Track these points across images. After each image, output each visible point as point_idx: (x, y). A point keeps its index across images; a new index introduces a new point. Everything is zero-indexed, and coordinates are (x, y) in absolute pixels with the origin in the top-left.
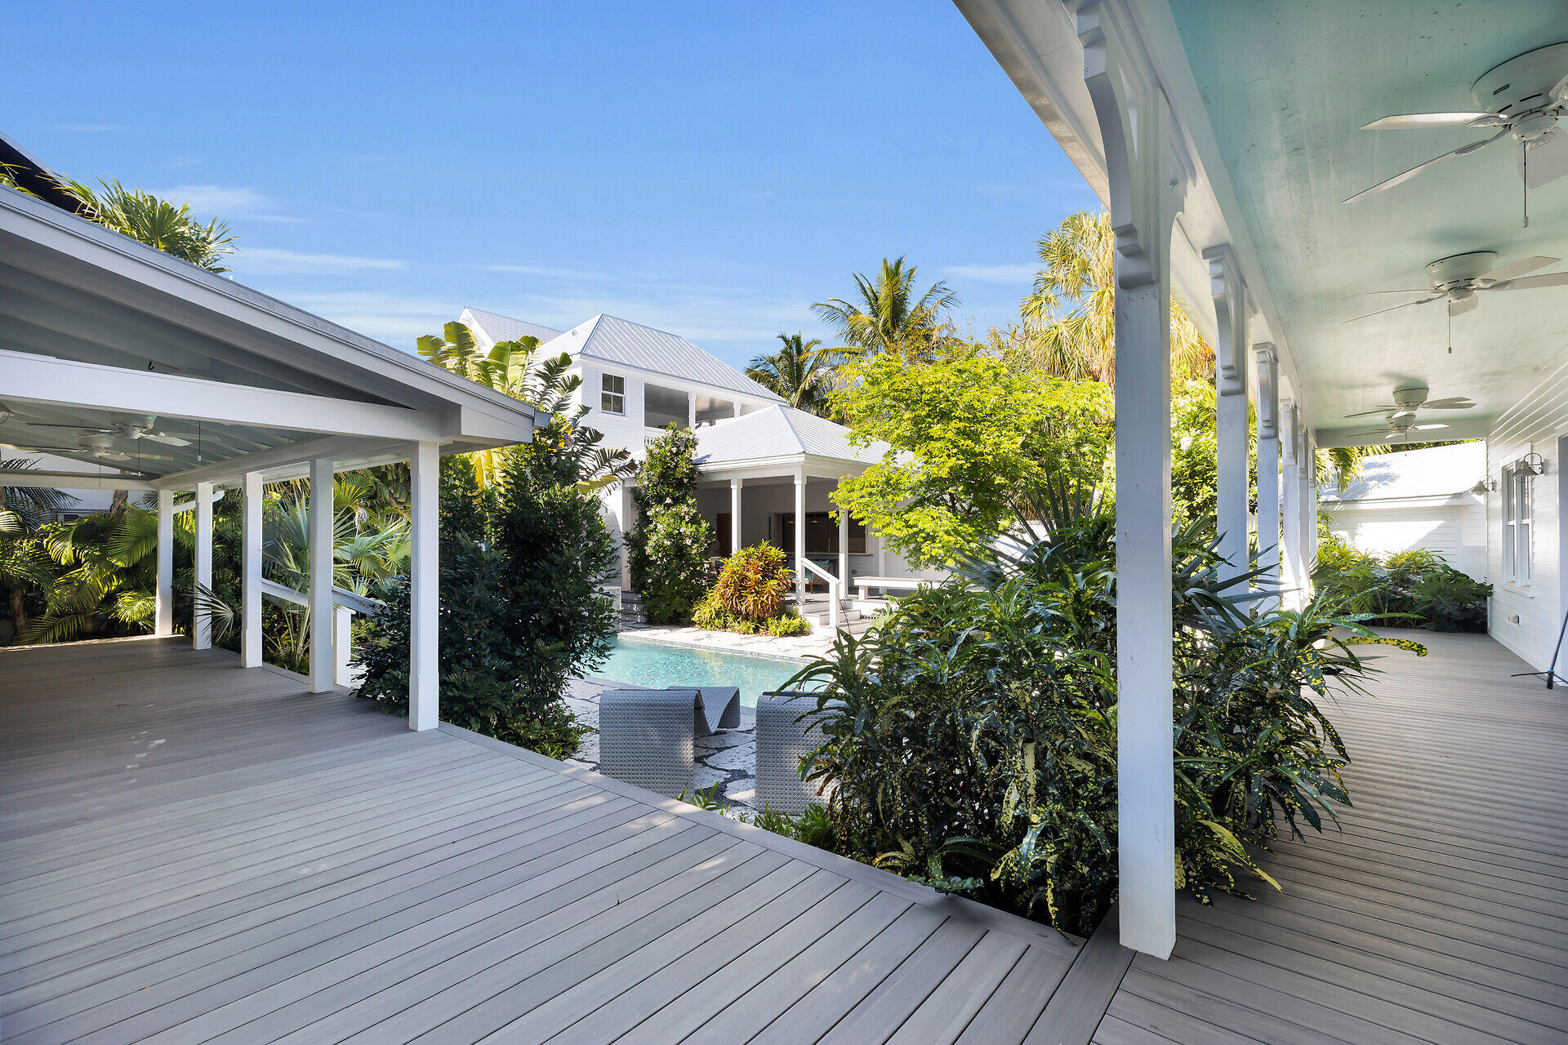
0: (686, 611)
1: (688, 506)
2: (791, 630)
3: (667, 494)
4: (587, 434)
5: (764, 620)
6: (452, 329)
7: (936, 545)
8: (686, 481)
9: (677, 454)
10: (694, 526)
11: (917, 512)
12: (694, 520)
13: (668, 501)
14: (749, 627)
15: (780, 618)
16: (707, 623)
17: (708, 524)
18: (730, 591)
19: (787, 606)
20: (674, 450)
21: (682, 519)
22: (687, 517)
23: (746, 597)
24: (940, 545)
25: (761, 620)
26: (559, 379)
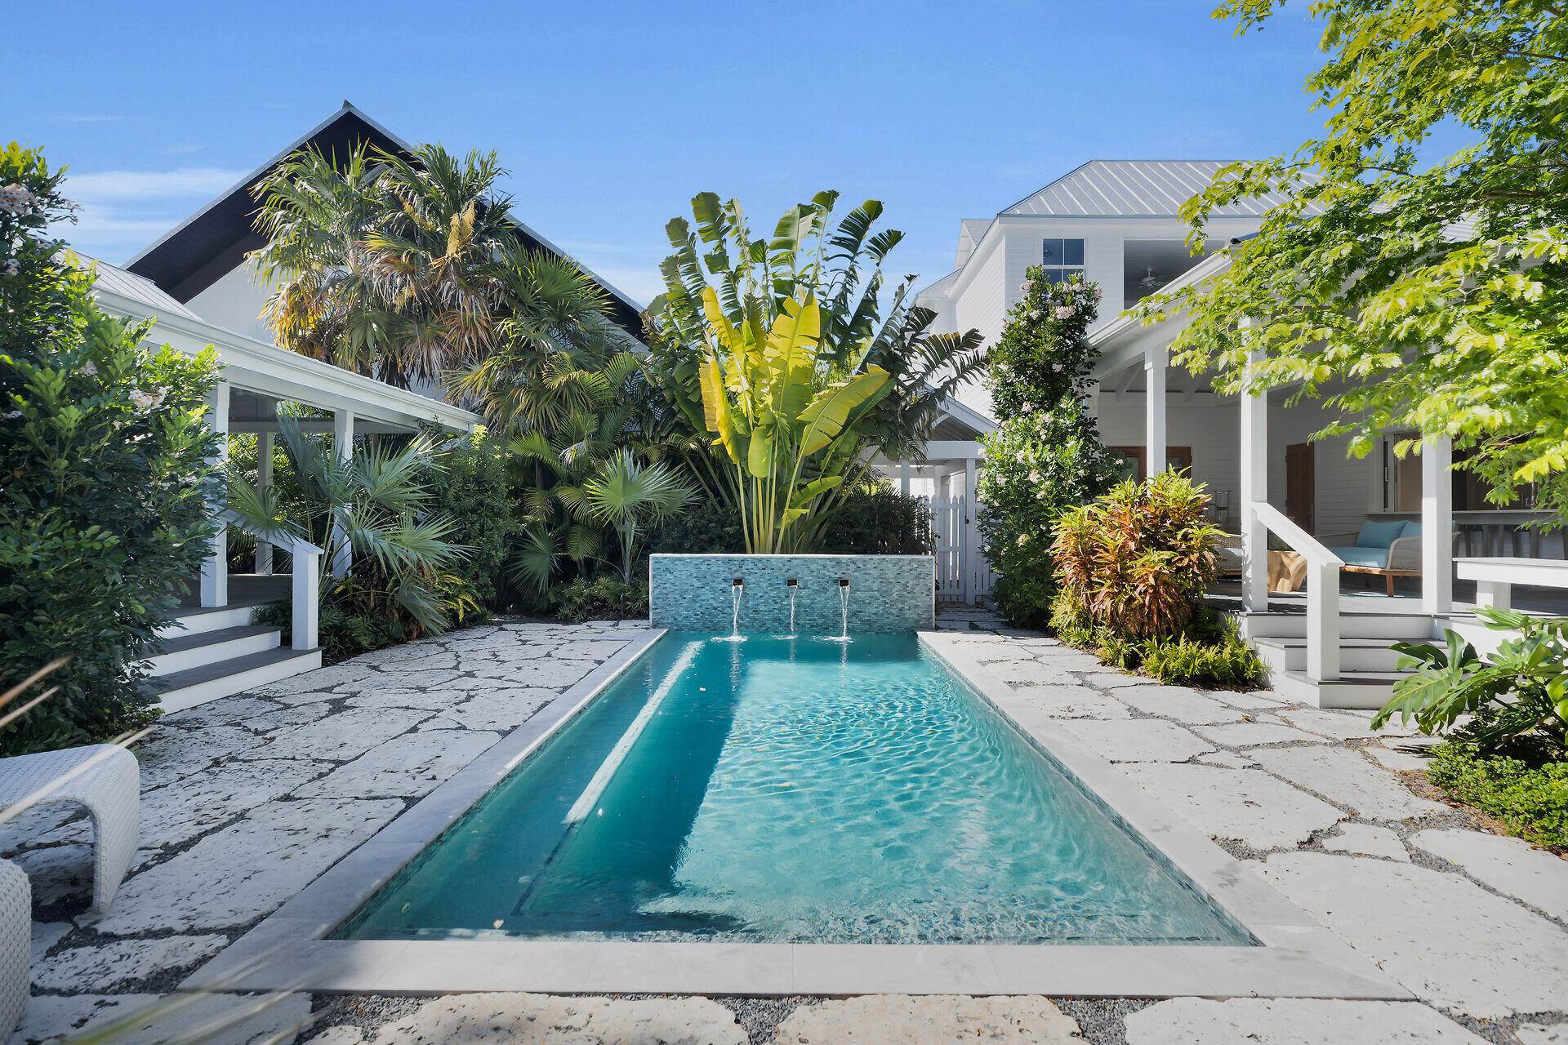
3: (1028, 397)
4: (915, 317)
6: (700, 203)
8: (1058, 367)
13: (1026, 407)
26: (865, 243)
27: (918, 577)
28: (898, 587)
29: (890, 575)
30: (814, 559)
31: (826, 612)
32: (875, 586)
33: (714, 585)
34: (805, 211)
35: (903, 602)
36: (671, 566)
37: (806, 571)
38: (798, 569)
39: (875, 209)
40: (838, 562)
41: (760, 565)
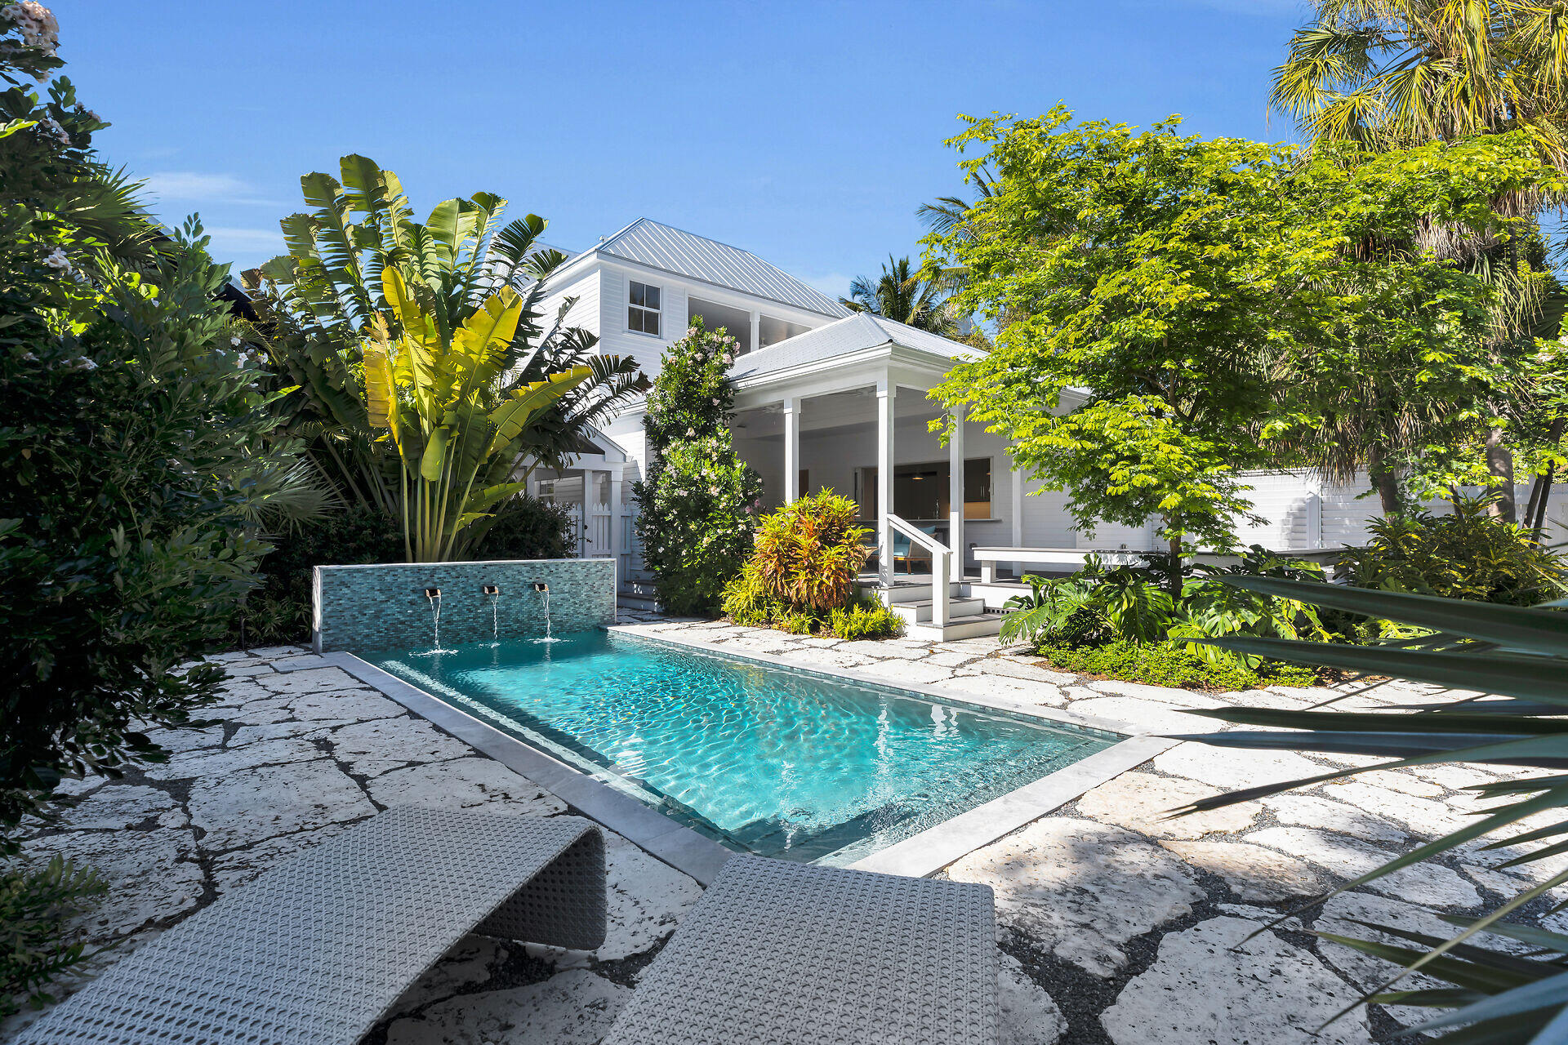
0: (715, 597)
1: (719, 439)
2: (868, 629)
3: (690, 424)
4: (576, 337)
5: (827, 612)
6: (353, 166)
7: (1141, 467)
8: (716, 402)
9: (702, 363)
10: (723, 467)
11: (1101, 407)
12: (726, 459)
13: (691, 432)
14: (803, 623)
15: (849, 610)
16: (743, 615)
17: (745, 465)
18: (771, 566)
19: (864, 590)
20: (699, 356)
21: (708, 456)
22: (714, 454)
23: (797, 574)
24: (1150, 467)
25: (822, 613)
26: (528, 254)
27: (603, 578)
28: (586, 587)
29: (580, 577)
30: (509, 564)
31: (520, 617)
32: (566, 589)
33: (401, 597)
34: (465, 207)
35: (590, 602)
36: (347, 579)
37: (501, 577)
38: (493, 576)
39: (537, 225)
40: (533, 567)
41: (453, 574)
